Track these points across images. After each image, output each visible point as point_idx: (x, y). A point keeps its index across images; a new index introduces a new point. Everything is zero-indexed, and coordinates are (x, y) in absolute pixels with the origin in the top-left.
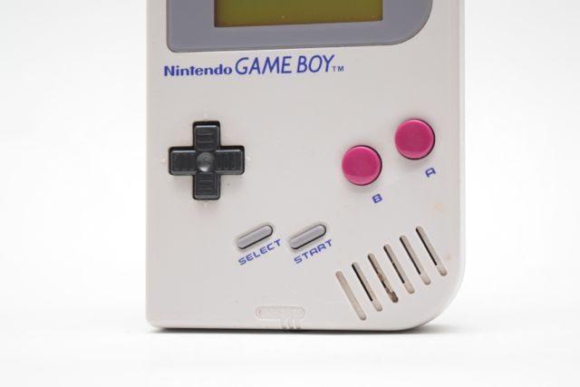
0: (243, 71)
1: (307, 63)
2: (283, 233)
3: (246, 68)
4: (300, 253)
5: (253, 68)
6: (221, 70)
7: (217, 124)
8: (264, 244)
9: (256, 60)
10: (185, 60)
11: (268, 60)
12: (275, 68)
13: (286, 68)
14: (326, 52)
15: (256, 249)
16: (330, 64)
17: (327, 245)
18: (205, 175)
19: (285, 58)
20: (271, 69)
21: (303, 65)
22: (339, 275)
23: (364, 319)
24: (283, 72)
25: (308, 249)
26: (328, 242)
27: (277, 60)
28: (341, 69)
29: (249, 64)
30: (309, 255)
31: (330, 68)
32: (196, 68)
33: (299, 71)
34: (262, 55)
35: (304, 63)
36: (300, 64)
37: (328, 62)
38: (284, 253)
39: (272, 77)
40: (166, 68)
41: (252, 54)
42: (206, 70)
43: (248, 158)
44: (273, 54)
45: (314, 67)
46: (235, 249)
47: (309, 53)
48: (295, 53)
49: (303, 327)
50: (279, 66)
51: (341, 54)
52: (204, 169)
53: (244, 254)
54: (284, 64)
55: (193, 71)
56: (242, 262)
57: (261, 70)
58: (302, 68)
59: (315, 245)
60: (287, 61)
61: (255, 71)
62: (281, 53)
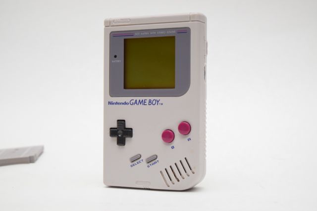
0: (132, 104)
1: (152, 102)
2: (144, 157)
4: (149, 164)
6: (125, 103)
7: (124, 121)
8: (138, 161)
9: (136, 100)
10: (115, 100)
11: (140, 100)
13: (145, 103)
14: (158, 98)
15: (136, 162)
16: (159, 103)
17: (157, 162)
18: (120, 138)
20: (141, 103)
21: (150, 102)
22: (161, 172)
23: (169, 186)
25: (151, 163)
27: (142, 101)
28: (162, 104)
29: (134, 102)
30: (152, 165)
32: (118, 102)
34: (138, 99)
38: (144, 164)
39: (141, 106)
40: (109, 102)
41: (135, 98)
42: (121, 103)
43: (134, 133)
44: (141, 98)
46: (129, 162)
47: (152, 98)
48: (148, 98)
50: (143, 103)
51: (162, 99)
52: (120, 136)
53: (132, 164)
55: (117, 103)
56: (132, 166)
57: (138, 104)
58: (150, 103)
59: (153, 162)
60: (145, 101)
61: (136, 104)
62: (144, 98)
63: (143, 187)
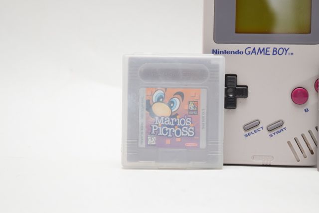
0: (248, 53)
1: (277, 51)
2: (264, 124)
3: (249, 52)
4: (272, 133)
5: (253, 52)
6: (238, 52)
7: (236, 75)
8: (256, 129)
9: (254, 49)
10: (222, 47)
11: (259, 49)
12: (263, 52)
13: (268, 53)
14: (286, 46)
15: (252, 131)
16: (287, 52)
17: (284, 130)
18: (231, 98)
19: (267, 48)
20: (261, 53)
21: (275, 52)
22: (289, 143)
23: (298, 161)
24: (266, 54)
25: (275, 131)
26: (285, 128)
27: (264, 49)
28: (292, 54)
29: (251, 50)
30: (276, 134)
31: (287, 54)
33: (273, 54)
34: (257, 46)
35: (276, 51)
36: (274, 51)
37: (286, 51)
38: (264, 133)
39: (261, 56)
40: (213, 50)
41: (252, 46)
42: (231, 52)
43: (249, 91)
44: (262, 46)
45: (280, 52)
46: (243, 130)
47: (278, 46)
48: (272, 46)
49: (272, 164)
50: (264, 52)
51: (293, 48)
52: (231, 96)
53: (247, 133)
54: (267, 51)
55: (225, 52)
56: (246, 136)
57: (257, 53)
58: (275, 53)
59: (278, 130)
60: (268, 50)
61: (253, 54)
62: (265, 46)
63: (261, 164)
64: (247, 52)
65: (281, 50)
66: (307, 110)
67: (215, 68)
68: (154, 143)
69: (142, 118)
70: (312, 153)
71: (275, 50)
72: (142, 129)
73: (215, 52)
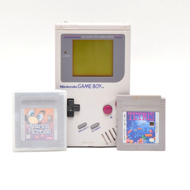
64: (79, 87)
65: (97, 86)
66: (111, 117)
67: (62, 97)
68: (30, 138)
69: (23, 125)
70: (115, 140)
71: (94, 85)
72: (23, 131)
73: (62, 87)
